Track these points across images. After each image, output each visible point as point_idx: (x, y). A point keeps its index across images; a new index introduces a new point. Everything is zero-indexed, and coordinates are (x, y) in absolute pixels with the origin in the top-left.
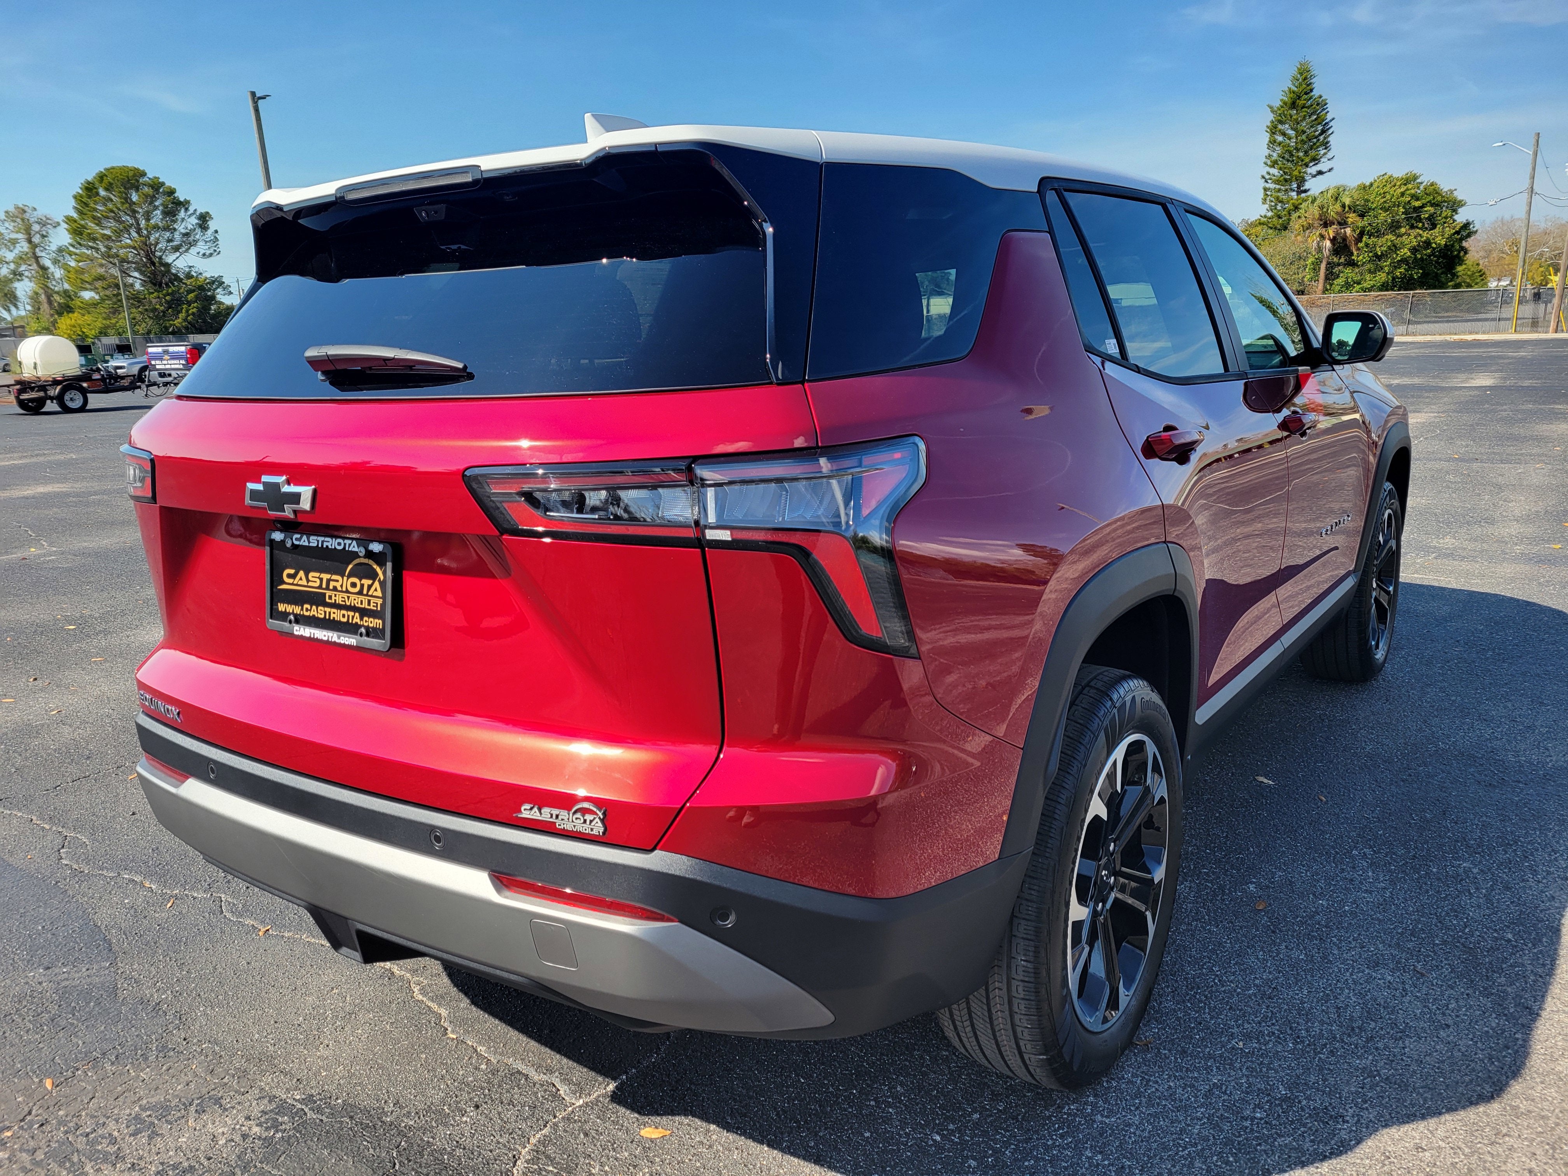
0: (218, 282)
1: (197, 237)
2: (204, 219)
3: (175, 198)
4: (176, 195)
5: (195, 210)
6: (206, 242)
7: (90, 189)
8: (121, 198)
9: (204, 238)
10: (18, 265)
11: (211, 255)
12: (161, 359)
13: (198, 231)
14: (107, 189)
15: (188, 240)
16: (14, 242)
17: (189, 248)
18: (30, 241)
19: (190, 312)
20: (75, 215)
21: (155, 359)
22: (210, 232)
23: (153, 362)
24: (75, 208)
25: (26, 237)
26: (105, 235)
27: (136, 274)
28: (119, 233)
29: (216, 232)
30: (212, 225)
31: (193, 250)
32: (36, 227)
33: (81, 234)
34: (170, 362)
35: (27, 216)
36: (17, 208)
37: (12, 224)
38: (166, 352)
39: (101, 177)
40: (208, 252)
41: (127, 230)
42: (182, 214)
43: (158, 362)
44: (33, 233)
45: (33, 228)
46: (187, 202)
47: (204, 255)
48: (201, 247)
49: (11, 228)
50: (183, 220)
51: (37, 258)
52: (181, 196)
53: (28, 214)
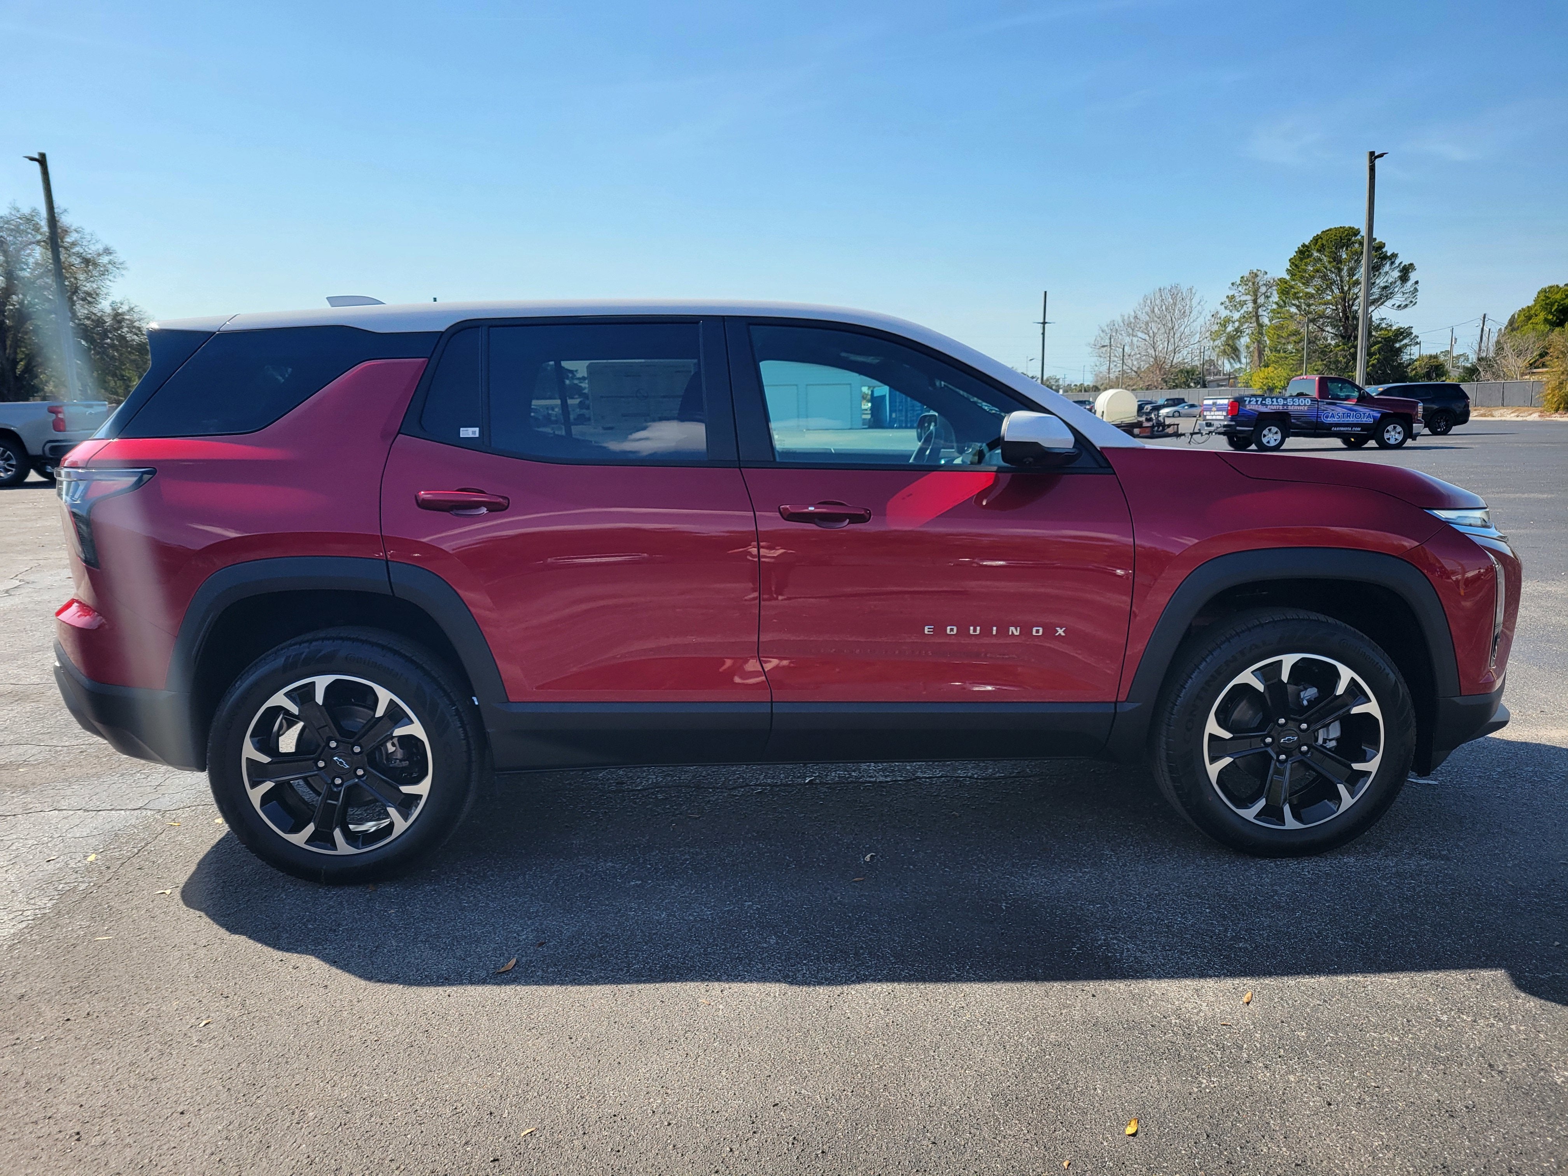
0: (1403, 333)
1: (1396, 290)
2: (1406, 272)
3: (1383, 253)
4: (1384, 250)
5: (1401, 263)
6: (1404, 294)
7: (1304, 252)
8: (1330, 257)
9: (1403, 289)
10: (1241, 324)
11: (1406, 306)
12: (1211, 411)
13: (1399, 283)
14: (1319, 251)
15: (1386, 293)
16: (1243, 303)
17: (1385, 302)
18: (1255, 301)
19: (1370, 363)
20: (1288, 277)
21: (1207, 411)
22: (1409, 283)
23: (1205, 413)
24: (1287, 270)
25: (1253, 298)
26: (1307, 293)
27: (1329, 329)
28: (1320, 291)
29: (1417, 282)
30: (1413, 276)
31: (1389, 303)
32: (1263, 289)
33: (1288, 293)
34: (1217, 413)
35: (1257, 280)
36: (1251, 273)
37: (1245, 287)
38: (1214, 404)
39: (1316, 239)
40: (1404, 303)
41: (1329, 287)
42: (1387, 268)
43: (1208, 413)
44: (1259, 294)
45: (1260, 290)
46: (1394, 256)
47: (1399, 306)
48: (1398, 299)
49: (1243, 291)
50: (1387, 273)
51: (1257, 317)
52: (1389, 250)
53: (1259, 278)
